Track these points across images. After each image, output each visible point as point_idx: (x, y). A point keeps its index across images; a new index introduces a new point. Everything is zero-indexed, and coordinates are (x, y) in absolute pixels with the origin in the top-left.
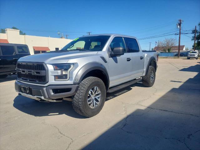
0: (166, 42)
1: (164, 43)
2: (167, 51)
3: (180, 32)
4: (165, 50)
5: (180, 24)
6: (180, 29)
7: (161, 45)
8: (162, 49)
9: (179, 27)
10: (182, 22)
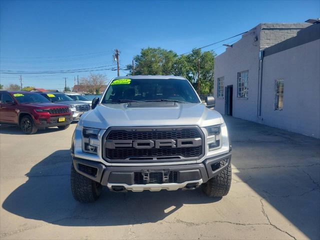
0: (92, 79)
1: (88, 80)
2: (95, 93)
3: (118, 67)
4: (91, 91)
5: (117, 56)
6: (118, 63)
7: (85, 83)
8: (88, 90)
9: (116, 59)
10: (119, 53)
